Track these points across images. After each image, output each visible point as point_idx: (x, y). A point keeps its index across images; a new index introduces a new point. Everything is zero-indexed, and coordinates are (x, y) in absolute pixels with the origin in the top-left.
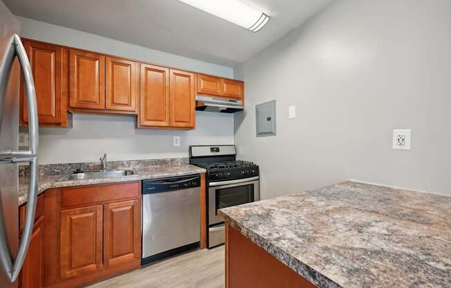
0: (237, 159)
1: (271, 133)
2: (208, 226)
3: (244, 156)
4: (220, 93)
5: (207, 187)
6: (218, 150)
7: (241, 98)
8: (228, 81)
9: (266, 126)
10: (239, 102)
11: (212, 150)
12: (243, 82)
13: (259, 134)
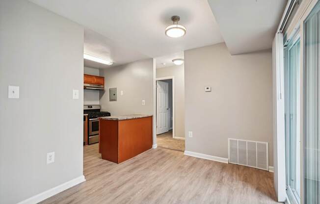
0: (101, 111)
1: (115, 100)
2: (89, 136)
3: (104, 109)
4: (93, 82)
5: (88, 120)
6: (91, 107)
7: (103, 85)
8: (96, 77)
9: (113, 97)
10: (102, 86)
11: (89, 107)
12: (103, 78)
13: (111, 100)
